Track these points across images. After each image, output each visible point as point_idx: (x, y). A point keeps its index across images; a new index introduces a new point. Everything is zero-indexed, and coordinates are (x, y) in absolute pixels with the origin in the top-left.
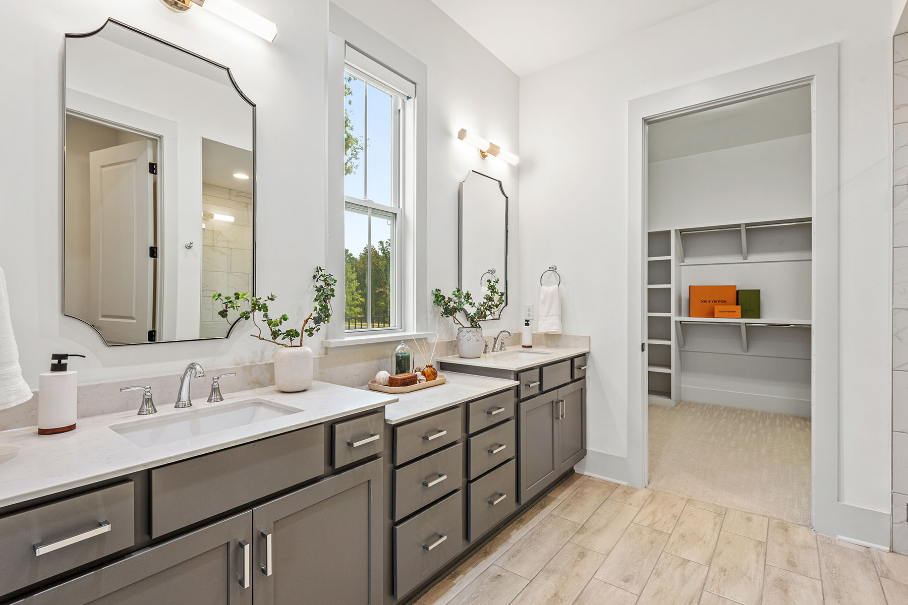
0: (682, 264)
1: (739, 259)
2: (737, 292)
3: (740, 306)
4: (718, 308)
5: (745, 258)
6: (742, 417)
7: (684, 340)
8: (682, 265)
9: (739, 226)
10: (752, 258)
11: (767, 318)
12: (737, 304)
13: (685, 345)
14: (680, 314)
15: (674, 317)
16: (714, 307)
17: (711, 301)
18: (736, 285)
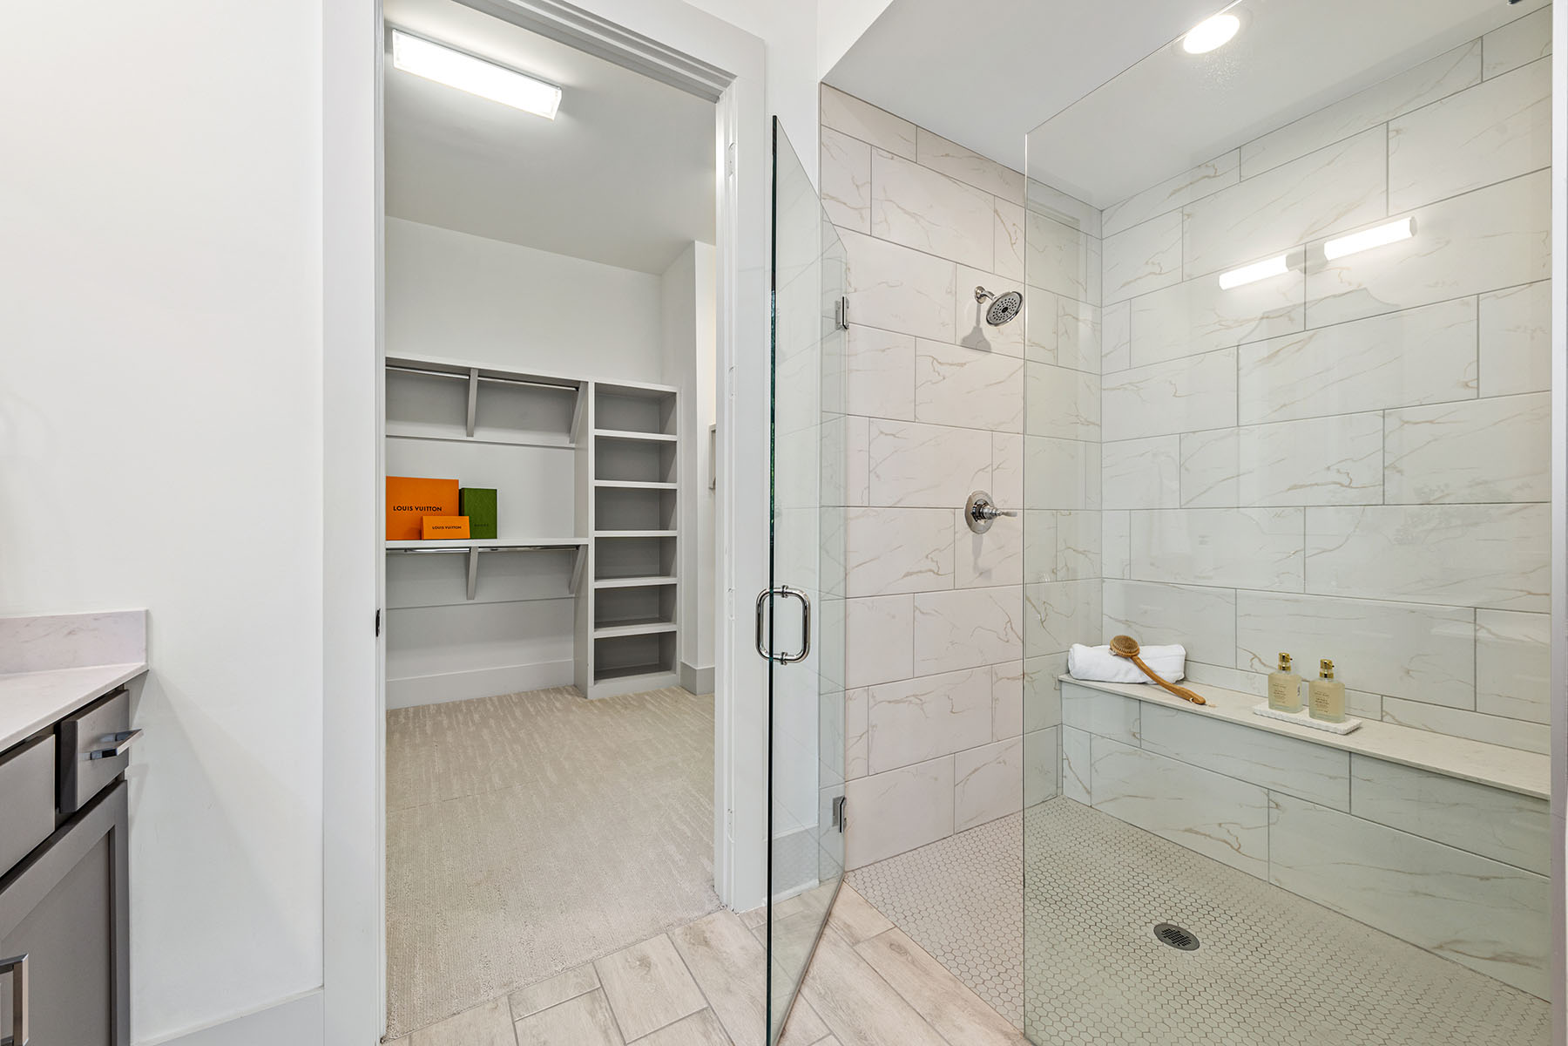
1: (460, 434)
2: (461, 492)
3: (468, 517)
4: (429, 521)
5: (470, 434)
6: (476, 717)
9: (467, 371)
10: (480, 434)
11: (508, 536)
12: (461, 513)
16: (422, 519)
17: (414, 508)
18: (457, 479)
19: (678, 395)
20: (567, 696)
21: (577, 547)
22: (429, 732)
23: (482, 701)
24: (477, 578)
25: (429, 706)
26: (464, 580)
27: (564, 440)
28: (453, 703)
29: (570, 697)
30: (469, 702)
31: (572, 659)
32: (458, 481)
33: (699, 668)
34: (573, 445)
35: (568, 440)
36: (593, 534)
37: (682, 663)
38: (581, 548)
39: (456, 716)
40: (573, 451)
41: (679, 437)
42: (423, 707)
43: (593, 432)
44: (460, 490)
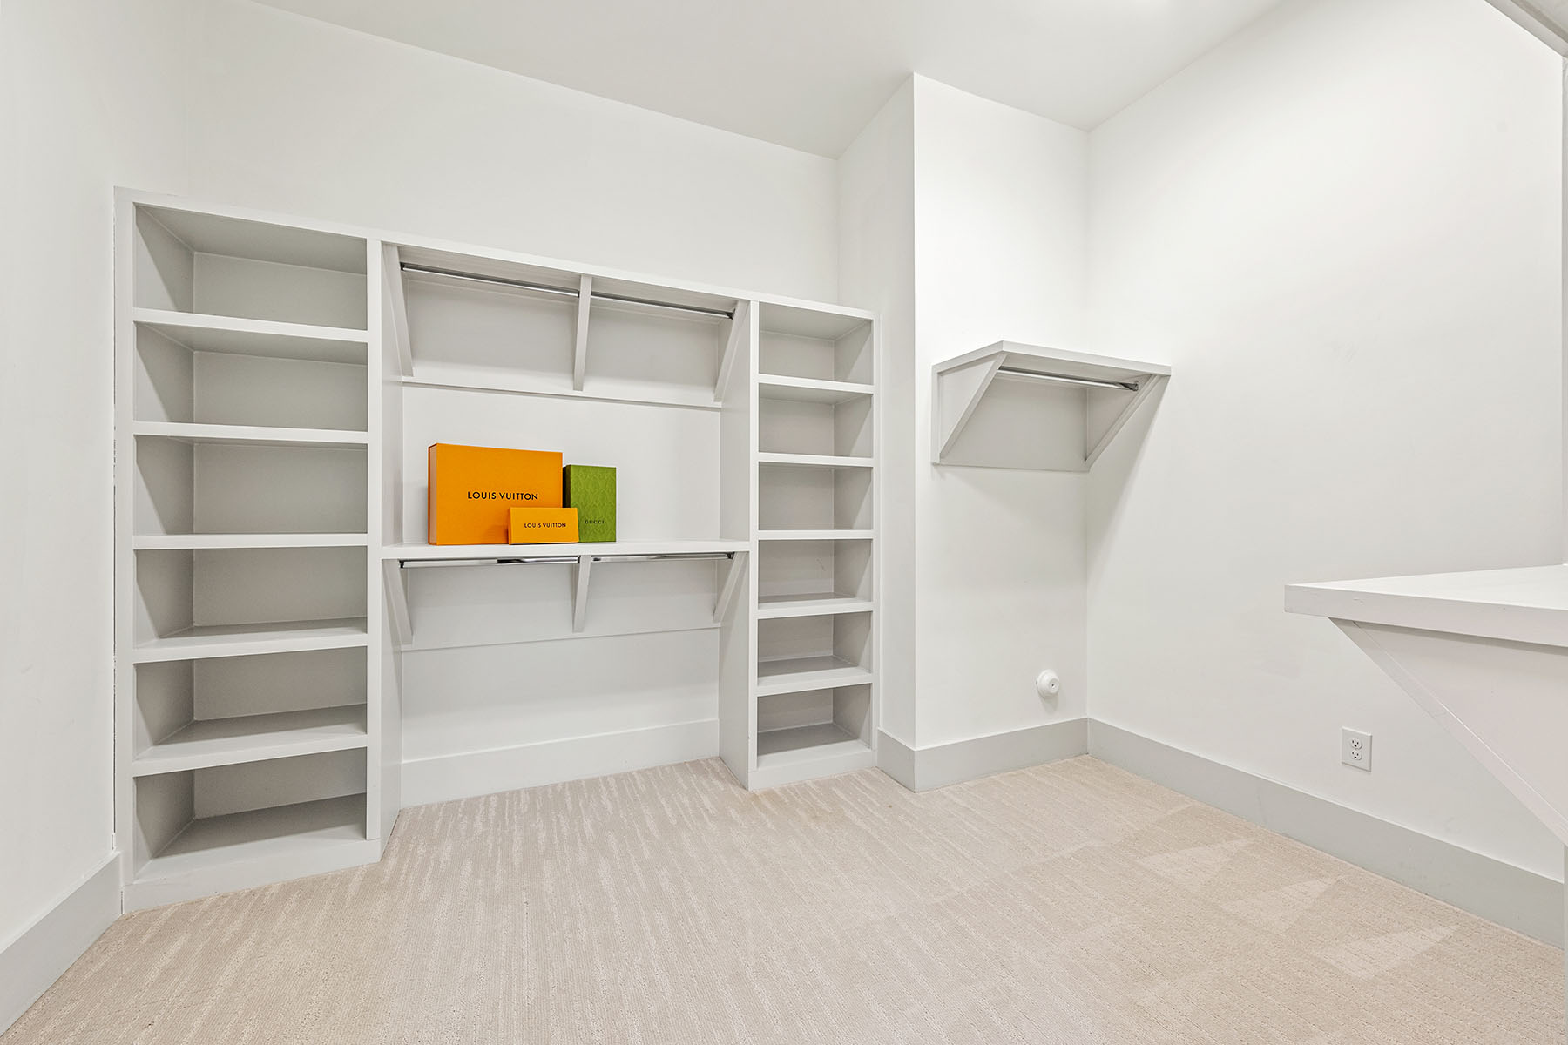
0: (404, 379)
1: (563, 385)
2: (566, 472)
3: (576, 509)
4: (520, 515)
5: (578, 387)
6: (587, 826)
7: (410, 619)
8: (405, 384)
9: (576, 278)
10: (593, 387)
11: (630, 541)
12: (566, 503)
13: (412, 634)
14: (398, 539)
15: (380, 549)
16: (509, 510)
17: (497, 495)
18: (560, 451)
19: (874, 324)
20: (715, 782)
21: (730, 555)
22: (516, 861)
23: (593, 783)
24: (588, 598)
25: (518, 792)
26: (570, 602)
27: (706, 397)
28: (554, 786)
29: (721, 787)
30: (575, 786)
31: (716, 718)
32: (561, 454)
33: (917, 749)
34: (719, 405)
35: (712, 397)
36: (757, 535)
37: (880, 731)
38: (736, 556)
39: (558, 820)
40: (718, 414)
41: (879, 389)
42: (512, 793)
43: (756, 378)
44: (564, 469)
